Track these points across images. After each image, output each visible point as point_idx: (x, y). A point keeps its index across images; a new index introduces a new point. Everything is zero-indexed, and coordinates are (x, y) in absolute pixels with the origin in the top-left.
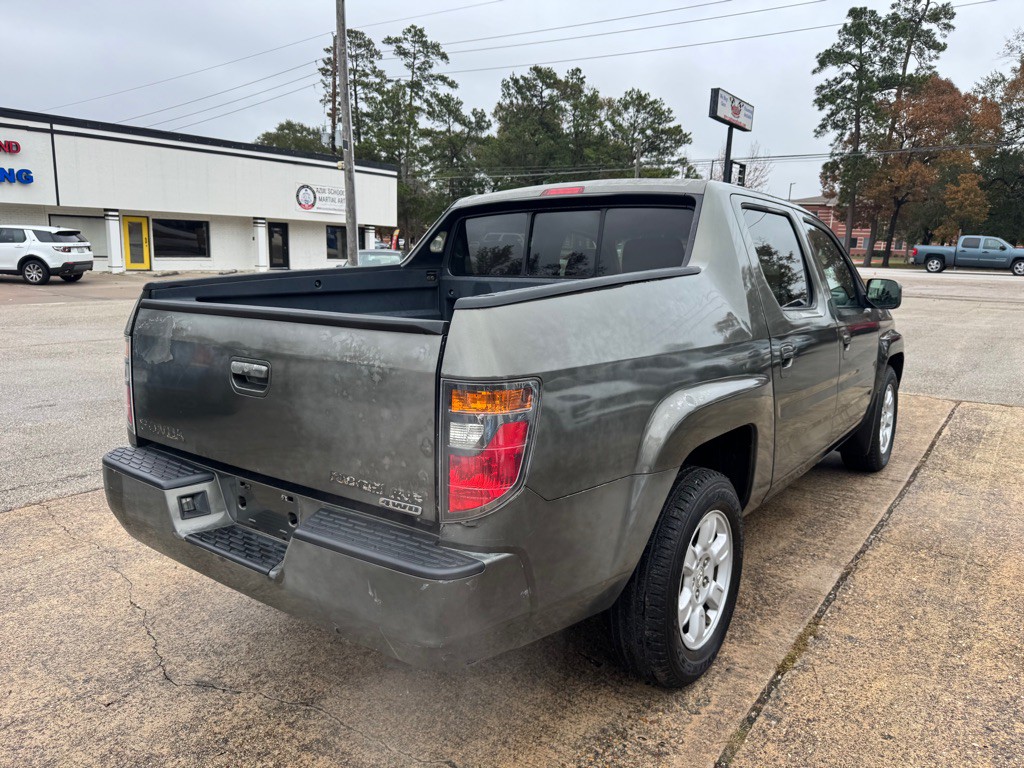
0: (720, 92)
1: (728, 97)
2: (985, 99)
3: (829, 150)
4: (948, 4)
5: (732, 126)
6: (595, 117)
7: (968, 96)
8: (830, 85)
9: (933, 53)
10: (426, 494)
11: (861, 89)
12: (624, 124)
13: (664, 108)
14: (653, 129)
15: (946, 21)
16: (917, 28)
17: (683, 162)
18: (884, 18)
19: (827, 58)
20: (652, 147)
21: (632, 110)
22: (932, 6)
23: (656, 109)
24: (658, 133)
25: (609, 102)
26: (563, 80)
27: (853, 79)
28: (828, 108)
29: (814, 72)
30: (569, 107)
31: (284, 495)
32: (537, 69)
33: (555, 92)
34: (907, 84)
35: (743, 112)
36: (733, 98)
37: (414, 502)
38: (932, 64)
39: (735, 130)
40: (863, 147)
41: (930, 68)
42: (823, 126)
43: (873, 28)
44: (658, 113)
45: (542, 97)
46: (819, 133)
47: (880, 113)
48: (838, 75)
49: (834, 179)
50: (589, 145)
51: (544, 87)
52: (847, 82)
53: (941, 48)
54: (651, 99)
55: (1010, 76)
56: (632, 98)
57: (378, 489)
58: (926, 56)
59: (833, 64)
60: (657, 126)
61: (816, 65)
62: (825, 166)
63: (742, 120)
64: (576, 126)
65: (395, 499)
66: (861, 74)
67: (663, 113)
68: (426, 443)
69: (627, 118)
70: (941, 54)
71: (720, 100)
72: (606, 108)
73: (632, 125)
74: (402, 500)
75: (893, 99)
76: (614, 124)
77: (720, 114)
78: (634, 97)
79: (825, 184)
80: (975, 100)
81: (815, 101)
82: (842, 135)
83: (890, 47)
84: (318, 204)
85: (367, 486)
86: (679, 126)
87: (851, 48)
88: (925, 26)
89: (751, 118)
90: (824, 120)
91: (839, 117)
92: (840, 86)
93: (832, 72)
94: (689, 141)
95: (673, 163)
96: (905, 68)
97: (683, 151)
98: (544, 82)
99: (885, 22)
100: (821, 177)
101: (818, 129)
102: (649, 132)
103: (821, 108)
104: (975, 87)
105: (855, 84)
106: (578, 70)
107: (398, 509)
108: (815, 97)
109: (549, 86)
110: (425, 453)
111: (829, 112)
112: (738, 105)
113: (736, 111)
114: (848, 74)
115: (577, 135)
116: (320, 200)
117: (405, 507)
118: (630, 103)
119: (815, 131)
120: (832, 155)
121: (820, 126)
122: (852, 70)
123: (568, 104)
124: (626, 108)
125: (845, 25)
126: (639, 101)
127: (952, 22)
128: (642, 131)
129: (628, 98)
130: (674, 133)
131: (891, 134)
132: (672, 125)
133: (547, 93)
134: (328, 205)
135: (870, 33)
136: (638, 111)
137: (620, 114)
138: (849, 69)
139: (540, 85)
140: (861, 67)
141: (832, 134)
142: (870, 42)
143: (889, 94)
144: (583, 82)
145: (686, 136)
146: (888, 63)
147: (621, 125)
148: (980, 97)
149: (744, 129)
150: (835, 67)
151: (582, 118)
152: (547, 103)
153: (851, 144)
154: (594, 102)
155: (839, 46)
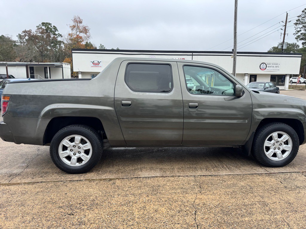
84: (267, 68)
116: (268, 67)
134: (271, 68)
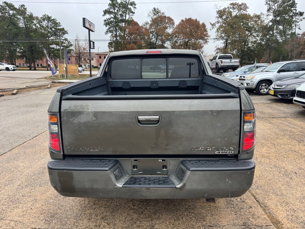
0: (86, 19)
1: (88, 21)
2: (145, 28)
3: (110, 39)
4: (134, 1)
5: (90, 30)
6: (32, 22)
7: (141, 27)
8: (107, 20)
9: (132, 14)
10: (235, 147)
11: (116, 22)
12: (44, 26)
13: (58, 22)
14: (55, 28)
15: (134, 6)
16: (127, 7)
17: (66, 39)
18: (119, 3)
19: (106, 12)
20: (55, 34)
21: (46, 21)
22: (130, 1)
23: (55, 22)
24: (57, 30)
25: (37, 18)
26: (18, 8)
27: (114, 19)
28: (108, 26)
29: (103, 16)
30: (21, 18)
31: (160, 160)
32: (5, 2)
33: (15, 12)
34: (127, 22)
35: (92, 26)
36: (89, 22)
37: (230, 150)
38: (132, 17)
39: (90, 31)
40: (118, 38)
41: (132, 18)
42: (107, 32)
43: (117, 5)
44: (55, 23)
45: (9, 13)
46: (106, 33)
47: (121, 29)
48: (110, 17)
49: (112, 47)
50: (32, 32)
51: (10, 10)
52: (112, 19)
53: (134, 13)
54: (53, 18)
55: (150, 23)
56: (45, 17)
57: (215, 149)
58: (130, 14)
59: (108, 14)
60: (56, 27)
61: (103, 14)
62: (109, 43)
63: (92, 28)
64: (26, 25)
65: (222, 150)
66: (115, 18)
67: (57, 23)
68: (236, 131)
69: (45, 23)
70: (134, 15)
71: (86, 22)
72: (36, 20)
73: (47, 26)
74: (225, 150)
75: (124, 25)
76: (40, 25)
77: (86, 26)
78: (46, 17)
79: (109, 48)
80: (143, 28)
81: (104, 24)
82: (112, 34)
83: (122, 11)
85: (209, 149)
86: (63, 28)
87: (112, 10)
88: (129, 6)
89: (94, 28)
90: (107, 30)
91: (111, 29)
92: (110, 20)
93: (108, 16)
94: (67, 33)
95: (63, 40)
96: (126, 17)
97: (66, 36)
98: (9, 8)
99: (120, 4)
100: (108, 46)
101: (106, 32)
102: (53, 29)
103: (106, 26)
104: (142, 24)
105: (114, 21)
106: (23, 5)
107: (224, 153)
108: (104, 23)
109: (12, 10)
110: (236, 135)
111: (108, 28)
112: (91, 24)
113: (90, 26)
114: (112, 17)
115: (26, 28)
117: (227, 152)
118: (45, 19)
119: (105, 33)
120: (110, 40)
121: (106, 31)
122: (113, 16)
123: (21, 17)
124: (44, 20)
125: (110, 3)
126: (49, 19)
127: (136, 6)
128: (51, 29)
129: (44, 17)
130: (62, 30)
131: (124, 35)
132: (61, 27)
133: (11, 12)
135: (117, 6)
136: (48, 22)
137: (42, 22)
138: (112, 16)
139: (8, 9)
140: (115, 16)
141: (110, 34)
142: (117, 9)
143: (122, 24)
144: (26, 10)
145: (66, 31)
146: (121, 15)
147: (43, 26)
148: (144, 27)
149: (92, 31)
150: (109, 15)
151: (27, 22)
152: (12, 16)
153: (115, 37)
154: (31, 17)
155: (109, 9)
